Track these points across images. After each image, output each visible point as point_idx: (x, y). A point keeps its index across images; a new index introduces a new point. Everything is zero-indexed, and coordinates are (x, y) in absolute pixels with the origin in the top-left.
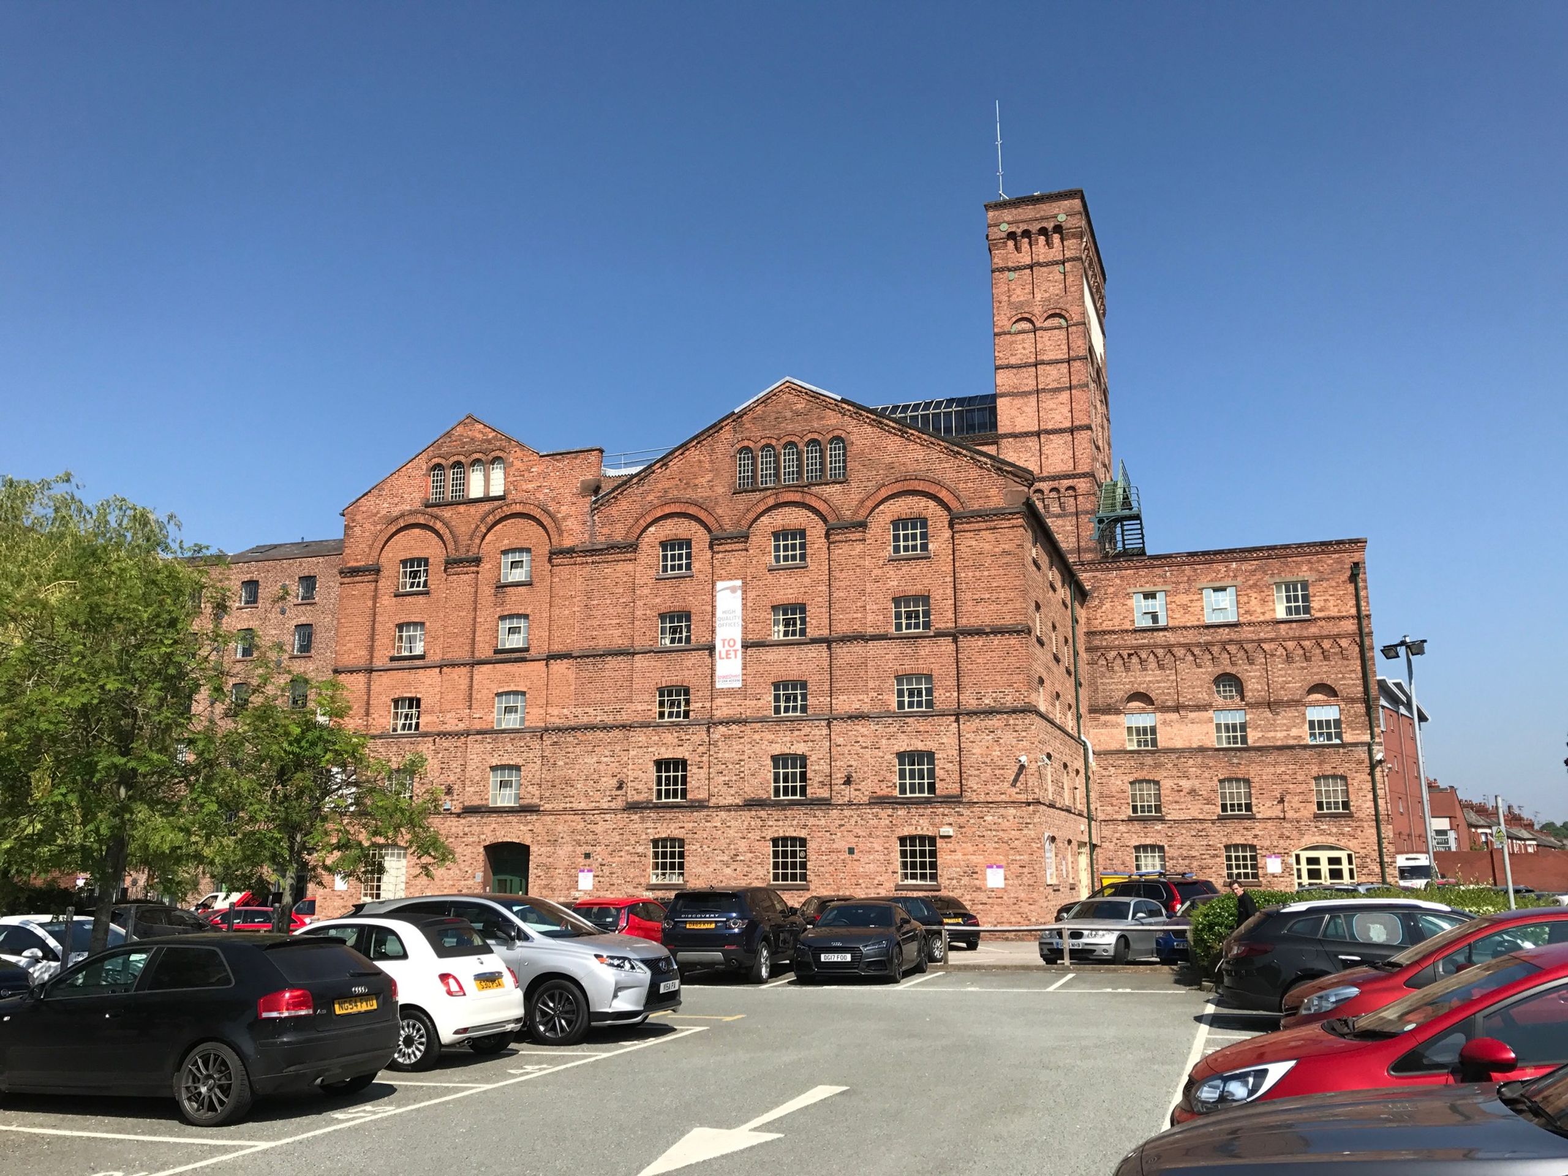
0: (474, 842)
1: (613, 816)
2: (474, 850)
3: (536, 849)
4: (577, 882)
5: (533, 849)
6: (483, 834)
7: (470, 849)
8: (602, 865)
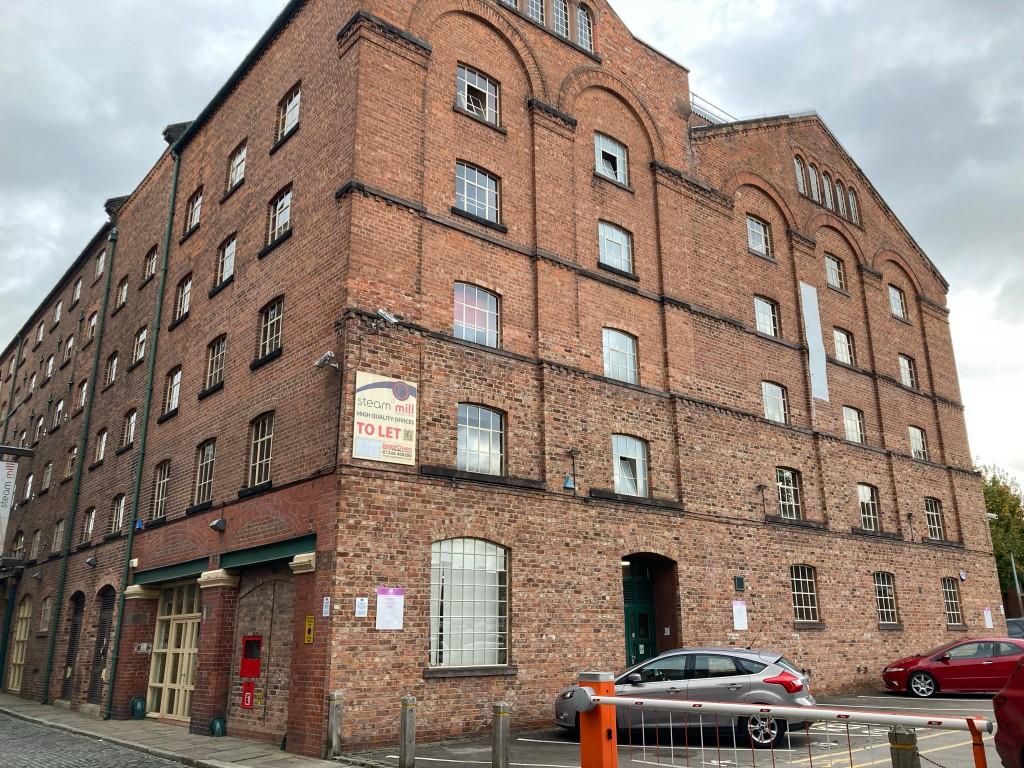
0: (609, 549)
1: (755, 529)
2: (611, 562)
3: (685, 568)
4: (732, 618)
5: (682, 566)
6: (620, 537)
7: (603, 562)
8: (753, 596)
